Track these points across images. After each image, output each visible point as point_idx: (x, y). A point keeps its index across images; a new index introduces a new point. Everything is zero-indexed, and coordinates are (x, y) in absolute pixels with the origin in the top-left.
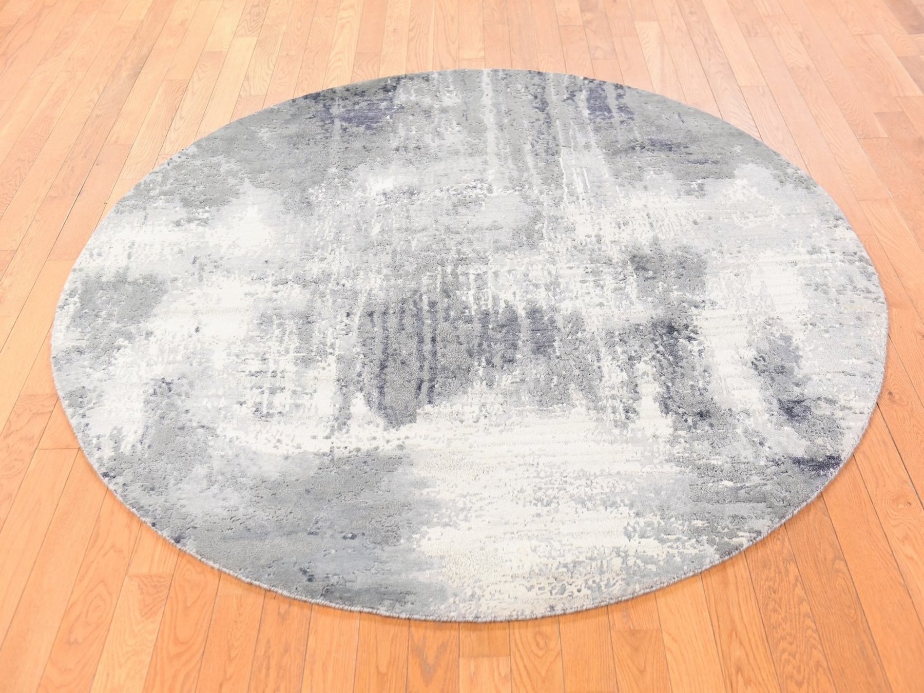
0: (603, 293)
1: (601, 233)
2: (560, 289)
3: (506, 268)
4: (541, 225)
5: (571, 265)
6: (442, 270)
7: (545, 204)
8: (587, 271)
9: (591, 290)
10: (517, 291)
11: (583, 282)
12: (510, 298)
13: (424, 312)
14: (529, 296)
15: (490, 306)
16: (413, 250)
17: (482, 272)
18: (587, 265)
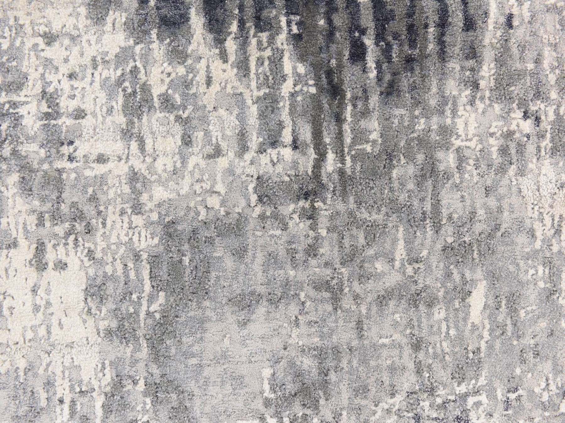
0: (43, 75)
1: (33, 274)
2: (124, 90)
3: (223, 162)
4: (154, 307)
5: (100, 169)
6: (343, 162)
7: (141, 386)
8: (71, 148)
9: (66, 85)
10: (203, 89)
11: (80, 114)
12: (217, 65)
13: (371, 32)
14: (181, 70)
15: (254, 41)
16: (401, 229)
17: (269, 151)
18: (68, 165)
